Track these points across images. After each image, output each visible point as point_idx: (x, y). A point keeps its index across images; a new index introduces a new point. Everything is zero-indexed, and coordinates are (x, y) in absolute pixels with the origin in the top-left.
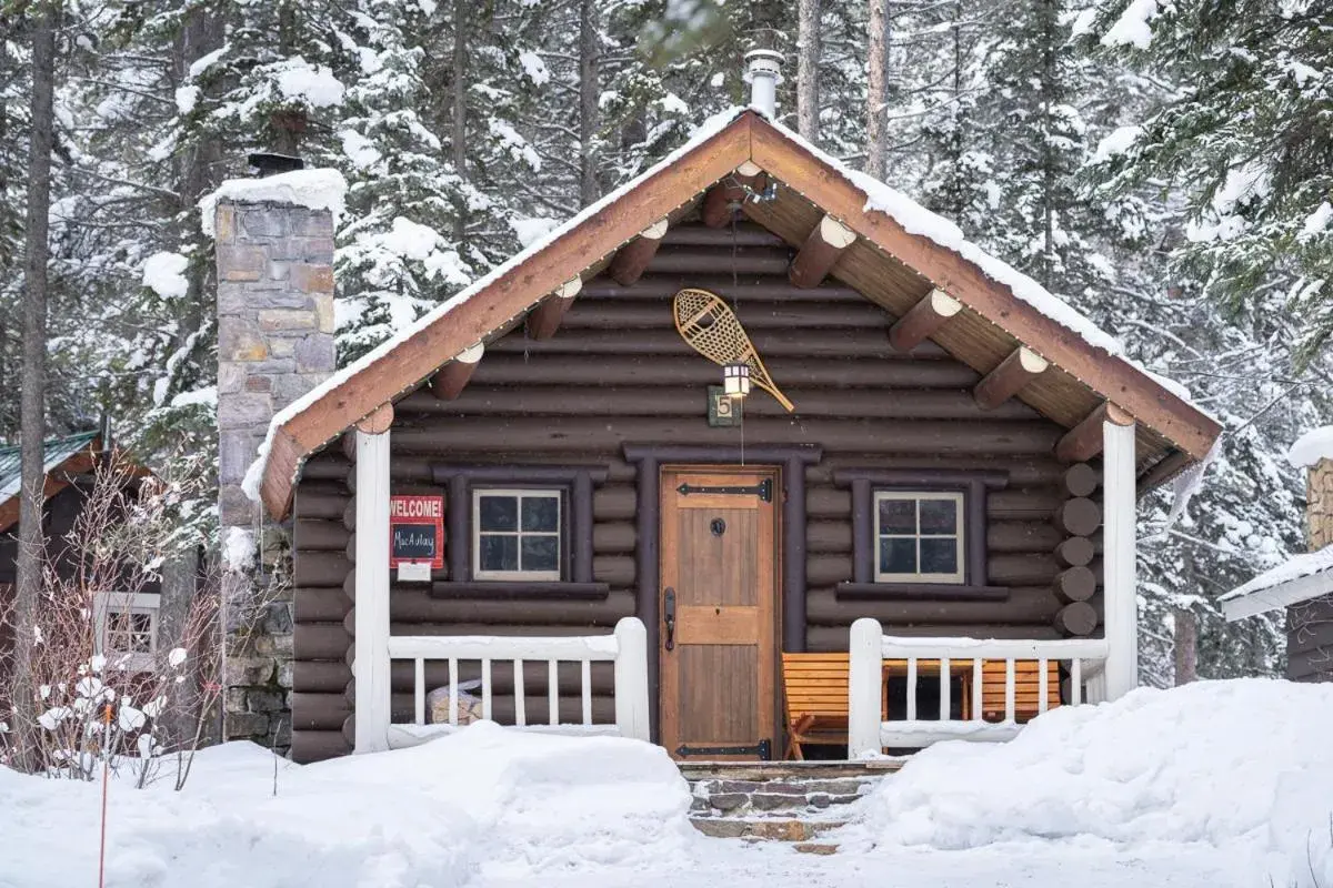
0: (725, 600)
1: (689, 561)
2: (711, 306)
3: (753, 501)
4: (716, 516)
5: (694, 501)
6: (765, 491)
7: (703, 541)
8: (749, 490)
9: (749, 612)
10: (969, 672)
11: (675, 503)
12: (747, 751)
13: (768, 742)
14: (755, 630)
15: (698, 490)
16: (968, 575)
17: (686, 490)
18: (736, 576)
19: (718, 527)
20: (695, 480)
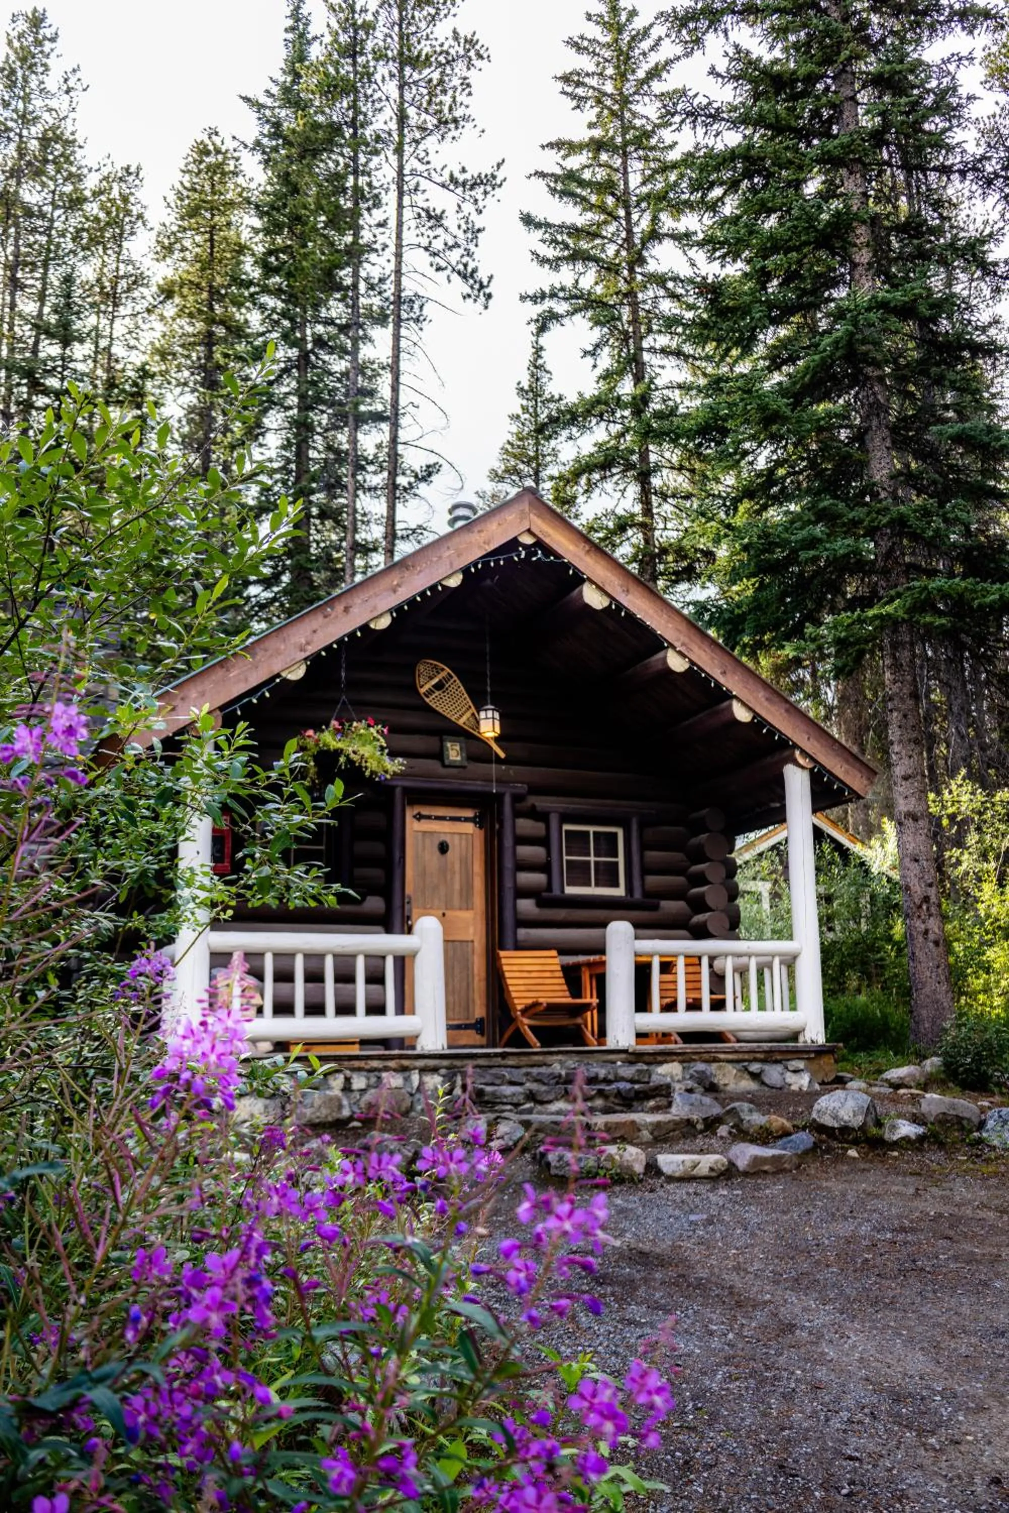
0: (449, 906)
1: (423, 874)
2: (443, 674)
3: (469, 828)
4: (443, 838)
5: (425, 826)
6: (478, 821)
7: (432, 857)
8: (467, 820)
9: (467, 915)
10: (649, 966)
11: (414, 828)
12: (467, 1027)
13: (482, 1020)
14: (471, 930)
15: (429, 817)
16: (629, 888)
17: (419, 817)
18: (457, 886)
19: (443, 848)
20: (425, 811)
